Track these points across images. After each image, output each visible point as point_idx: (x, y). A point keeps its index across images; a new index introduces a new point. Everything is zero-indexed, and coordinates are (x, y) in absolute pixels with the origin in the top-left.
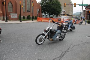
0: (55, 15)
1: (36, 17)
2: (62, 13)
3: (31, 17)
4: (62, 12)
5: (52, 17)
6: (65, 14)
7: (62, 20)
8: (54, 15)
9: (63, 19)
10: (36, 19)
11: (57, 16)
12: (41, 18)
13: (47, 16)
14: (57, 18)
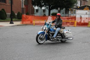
0: (62, 8)
1: (19, 14)
2: (79, 5)
3: (9, 14)
4: (79, 2)
5: (54, 15)
6: (85, 6)
7: (78, 20)
8: (59, 9)
9: (81, 18)
10: (19, 18)
11: (67, 12)
12: (30, 17)
13: (44, 11)
14: (67, 15)
